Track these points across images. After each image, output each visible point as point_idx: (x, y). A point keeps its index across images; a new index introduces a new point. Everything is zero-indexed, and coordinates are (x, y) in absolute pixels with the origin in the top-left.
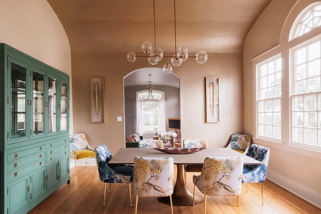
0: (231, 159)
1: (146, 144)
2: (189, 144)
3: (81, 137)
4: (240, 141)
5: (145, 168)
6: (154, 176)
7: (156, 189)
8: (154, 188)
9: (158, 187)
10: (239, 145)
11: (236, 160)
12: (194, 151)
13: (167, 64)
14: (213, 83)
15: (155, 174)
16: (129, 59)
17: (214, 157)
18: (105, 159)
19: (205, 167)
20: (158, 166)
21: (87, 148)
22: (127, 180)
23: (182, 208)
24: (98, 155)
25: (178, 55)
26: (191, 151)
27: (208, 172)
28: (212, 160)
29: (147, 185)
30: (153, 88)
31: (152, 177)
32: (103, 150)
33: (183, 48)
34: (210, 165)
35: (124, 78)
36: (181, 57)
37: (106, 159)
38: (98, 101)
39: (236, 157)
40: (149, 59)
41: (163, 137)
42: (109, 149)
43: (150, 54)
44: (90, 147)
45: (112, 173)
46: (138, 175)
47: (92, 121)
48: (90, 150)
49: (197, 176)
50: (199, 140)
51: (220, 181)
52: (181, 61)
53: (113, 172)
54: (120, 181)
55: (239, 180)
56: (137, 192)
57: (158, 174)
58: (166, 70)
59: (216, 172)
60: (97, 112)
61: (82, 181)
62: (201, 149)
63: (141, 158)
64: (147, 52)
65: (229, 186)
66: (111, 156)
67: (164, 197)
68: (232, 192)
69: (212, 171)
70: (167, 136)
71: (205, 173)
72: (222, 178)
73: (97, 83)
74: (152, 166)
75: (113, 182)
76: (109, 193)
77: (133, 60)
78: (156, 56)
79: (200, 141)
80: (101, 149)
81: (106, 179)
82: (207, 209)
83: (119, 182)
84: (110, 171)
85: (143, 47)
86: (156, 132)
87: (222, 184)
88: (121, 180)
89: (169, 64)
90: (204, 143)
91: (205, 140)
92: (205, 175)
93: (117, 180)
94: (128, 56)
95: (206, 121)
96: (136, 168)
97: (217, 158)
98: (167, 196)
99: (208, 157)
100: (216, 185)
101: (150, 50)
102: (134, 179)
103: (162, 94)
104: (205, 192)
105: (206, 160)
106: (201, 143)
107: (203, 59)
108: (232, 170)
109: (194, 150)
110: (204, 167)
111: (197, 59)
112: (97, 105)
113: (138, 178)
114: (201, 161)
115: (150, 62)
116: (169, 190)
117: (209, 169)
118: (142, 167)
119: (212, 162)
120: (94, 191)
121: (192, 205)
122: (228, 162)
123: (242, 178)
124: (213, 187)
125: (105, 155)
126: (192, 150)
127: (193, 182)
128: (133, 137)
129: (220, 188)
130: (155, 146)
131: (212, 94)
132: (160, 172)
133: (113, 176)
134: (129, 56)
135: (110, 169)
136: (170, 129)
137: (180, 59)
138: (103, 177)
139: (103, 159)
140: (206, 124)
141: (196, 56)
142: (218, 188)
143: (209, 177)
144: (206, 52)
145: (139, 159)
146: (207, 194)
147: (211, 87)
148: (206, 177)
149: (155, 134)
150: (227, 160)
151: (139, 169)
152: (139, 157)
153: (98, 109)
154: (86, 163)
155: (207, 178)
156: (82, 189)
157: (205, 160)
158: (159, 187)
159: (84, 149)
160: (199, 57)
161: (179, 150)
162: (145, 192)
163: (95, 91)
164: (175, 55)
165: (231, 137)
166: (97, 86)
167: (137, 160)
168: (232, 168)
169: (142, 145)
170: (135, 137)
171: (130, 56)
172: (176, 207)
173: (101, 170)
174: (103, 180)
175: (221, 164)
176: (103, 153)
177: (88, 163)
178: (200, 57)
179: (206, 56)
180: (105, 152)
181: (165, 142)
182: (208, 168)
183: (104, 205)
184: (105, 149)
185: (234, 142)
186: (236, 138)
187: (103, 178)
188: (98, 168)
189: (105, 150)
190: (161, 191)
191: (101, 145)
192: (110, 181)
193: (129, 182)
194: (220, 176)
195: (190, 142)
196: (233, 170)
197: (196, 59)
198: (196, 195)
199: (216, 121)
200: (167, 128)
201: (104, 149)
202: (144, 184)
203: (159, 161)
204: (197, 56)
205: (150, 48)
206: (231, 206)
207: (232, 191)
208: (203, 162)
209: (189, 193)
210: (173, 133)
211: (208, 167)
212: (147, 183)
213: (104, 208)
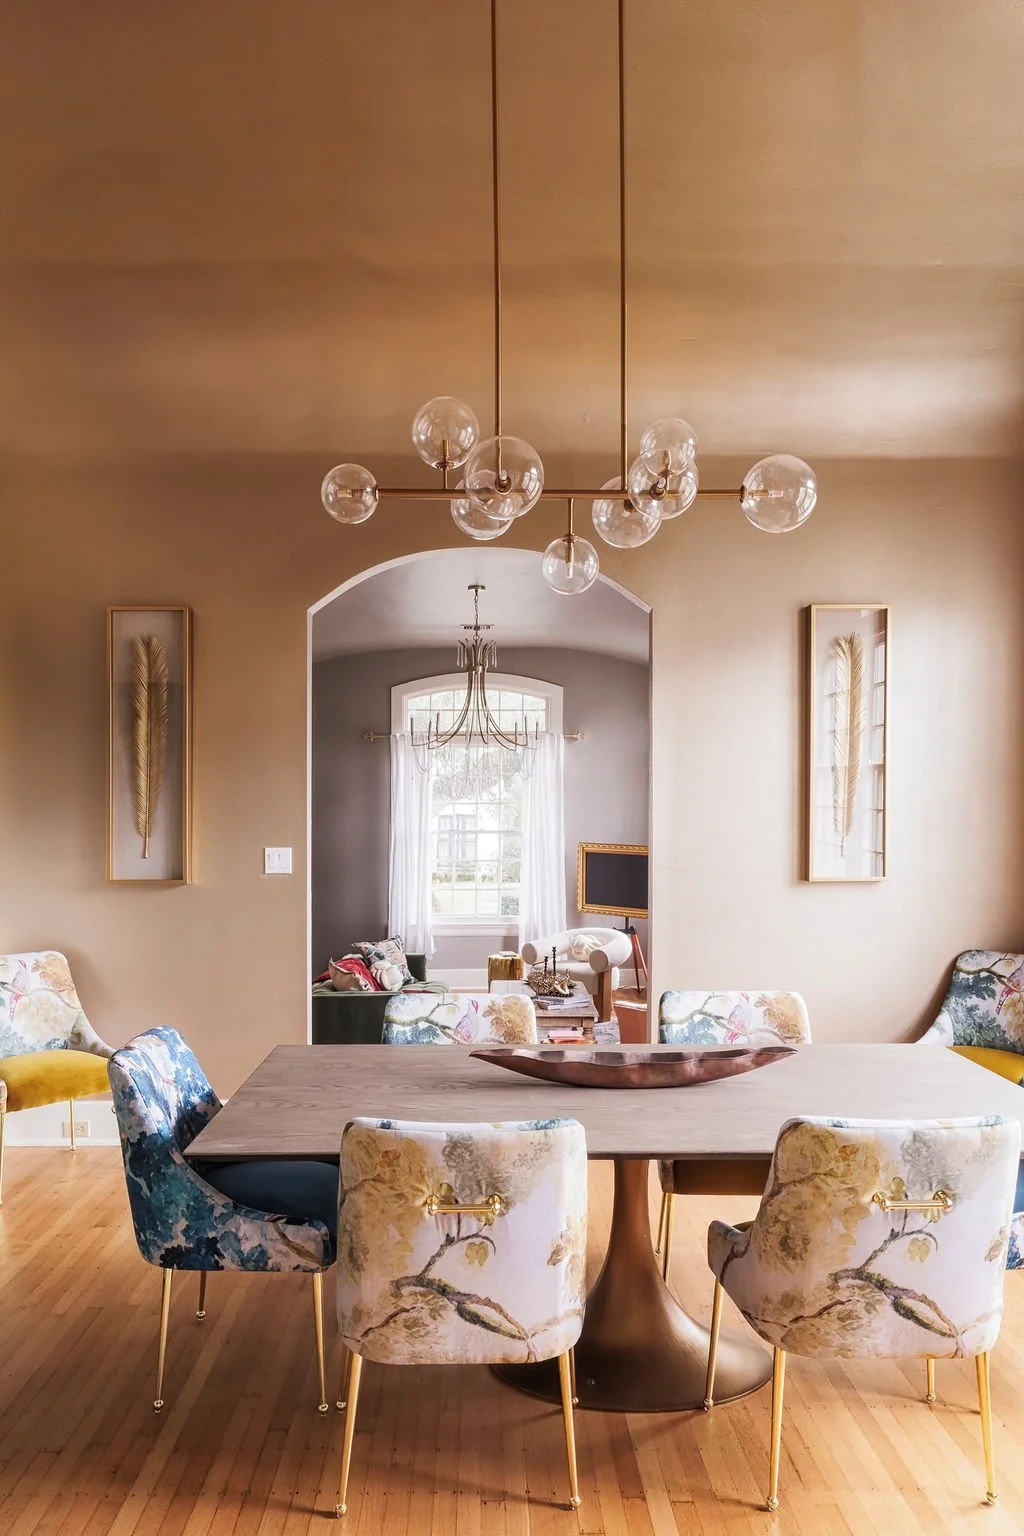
0: (945, 1132)
1: (433, 1018)
2: (698, 1018)
3: (44, 975)
4: (1009, 991)
5: (406, 1191)
6: (463, 1234)
7: (475, 1319)
8: (462, 1312)
9: (488, 1302)
10: (1004, 1020)
11: (975, 1136)
12: (720, 1065)
13: (569, 539)
14: (851, 642)
15: (471, 1225)
16: (333, 505)
17: (836, 1120)
18: (173, 1123)
19: (783, 1179)
20: (491, 1174)
21: (76, 1041)
22: (300, 1251)
23: (637, 1421)
24: (124, 1098)
25: (638, 482)
26: (702, 1071)
27: (800, 1208)
28: (821, 1138)
29: (415, 1293)
30: (495, 663)
31: (450, 1241)
32: (159, 1066)
33: (669, 439)
34: (811, 1171)
35: (313, 610)
36: (653, 492)
37: (179, 1122)
38: (149, 753)
39: (975, 1120)
40: (459, 506)
41: (550, 961)
42: (202, 1054)
43: (460, 473)
44: (92, 1036)
45: (212, 1208)
46: (366, 1228)
47: (116, 875)
48: (93, 1049)
49: (730, 1223)
50: (754, 996)
51: (872, 1269)
52: (654, 514)
53: (218, 1202)
54: (258, 1261)
55: (990, 1257)
56: (358, 1336)
57: (489, 1223)
58: (558, 574)
59: (846, 1211)
60: (143, 817)
61: (38, 1244)
62: (766, 1055)
63: (385, 1126)
64: (443, 464)
65: (924, 1299)
66: (210, 1099)
67: (526, 1366)
68: (944, 1334)
69: (823, 1207)
70: (573, 952)
71: (782, 1218)
72: (881, 1250)
73: (148, 644)
74: (450, 1177)
75: (218, 1267)
76: (191, 1328)
77: (355, 513)
78: (502, 486)
79: (762, 1002)
80: (148, 1060)
81: (174, 1244)
82: (791, 1428)
83: (251, 1265)
84: (199, 1198)
85: (421, 430)
86: (511, 927)
87: (881, 1285)
88: (263, 1253)
89: (576, 539)
90: (785, 1009)
91: (795, 995)
92: (778, 1228)
93: (240, 1252)
94: (328, 488)
95: (804, 874)
96: (355, 1189)
97: (857, 1126)
98: (541, 1356)
99: (803, 1117)
100: (847, 1293)
101: (465, 451)
102: (342, 1253)
103: (547, 699)
104: (777, 1333)
105: (790, 1139)
106: (769, 1013)
107: (790, 506)
108: (950, 1202)
109: (725, 1063)
110: (776, 1178)
111: (752, 503)
112: (143, 775)
113: (366, 1251)
114: (759, 1139)
115: (463, 525)
116: (553, 1322)
117: (805, 1191)
118: (392, 1184)
119: (825, 1149)
120: (101, 1309)
121: (700, 1407)
122: (924, 1152)
123: (1013, 1239)
124: (827, 1303)
125: (174, 1098)
126: (711, 1064)
127: (711, 1265)
128: (367, 962)
129: (870, 1307)
130: (485, 1035)
131: (843, 701)
132: (502, 1214)
133: (214, 1228)
134: (331, 488)
135: (201, 1184)
136: (591, 907)
137: (650, 503)
138: (158, 1234)
139: (159, 1120)
140: (805, 891)
141: (747, 486)
142: (860, 1307)
143: (806, 1241)
144: (805, 460)
145: (369, 1132)
146: (788, 1342)
147: (843, 665)
148: (785, 1243)
149: (499, 944)
150: (916, 1137)
151: (369, 1194)
152: (374, 1122)
153: (149, 800)
154: (71, 1130)
155: (792, 1247)
156: (34, 1298)
157: (780, 1139)
158: (496, 1307)
159: (61, 1043)
160: (765, 491)
161: (629, 1061)
162: (404, 1333)
163: (131, 692)
164: (614, 483)
165: (953, 968)
166: (144, 659)
167: (363, 1138)
168: (947, 1187)
169: (408, 1029)
170: (378, 964)
171: (342, 488)
172: (595, 1417)
173: (145, 1190)
174: (157, 1254)
175: (881, 1164)
176: (158, 1085)
177: (83, 1128)
178: (773, 494)
179: (810, 484)
180: (172, 1077)
181: (558, 994)
182: (799, 1188)
183: (158, 1403)
184: (173, 1057)
185: (973, 1000)
186: (984, 974)
187: (155, 1243)
188: (129, 1179)
189: (174, 1066)
190: (507, 1326)
191: (152, 1032)
192: (200, 1256)
193: (314, 1266)
194: (871, 1232)
195: (699, 1008)
196: (954, 1197)
197: (745, 505)
198: (725, 1339)
199: (866, 874)
200: (576, 902)
201: (167, 1055)
202: (398, 1285)
203: (495, 1147)
204: (754, 488)
205: (467, 436)
206: (940, 1411)
207: (945, 1328)
208: (770, 1146)
209: (687, 1330)
210: (610, 938)
211: (801, 1181)
212: (419, 1280)
213: (157, 1422)
